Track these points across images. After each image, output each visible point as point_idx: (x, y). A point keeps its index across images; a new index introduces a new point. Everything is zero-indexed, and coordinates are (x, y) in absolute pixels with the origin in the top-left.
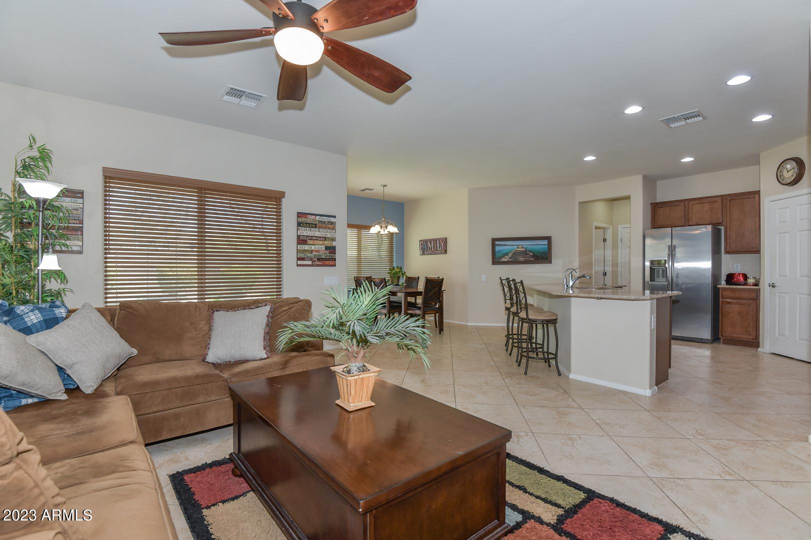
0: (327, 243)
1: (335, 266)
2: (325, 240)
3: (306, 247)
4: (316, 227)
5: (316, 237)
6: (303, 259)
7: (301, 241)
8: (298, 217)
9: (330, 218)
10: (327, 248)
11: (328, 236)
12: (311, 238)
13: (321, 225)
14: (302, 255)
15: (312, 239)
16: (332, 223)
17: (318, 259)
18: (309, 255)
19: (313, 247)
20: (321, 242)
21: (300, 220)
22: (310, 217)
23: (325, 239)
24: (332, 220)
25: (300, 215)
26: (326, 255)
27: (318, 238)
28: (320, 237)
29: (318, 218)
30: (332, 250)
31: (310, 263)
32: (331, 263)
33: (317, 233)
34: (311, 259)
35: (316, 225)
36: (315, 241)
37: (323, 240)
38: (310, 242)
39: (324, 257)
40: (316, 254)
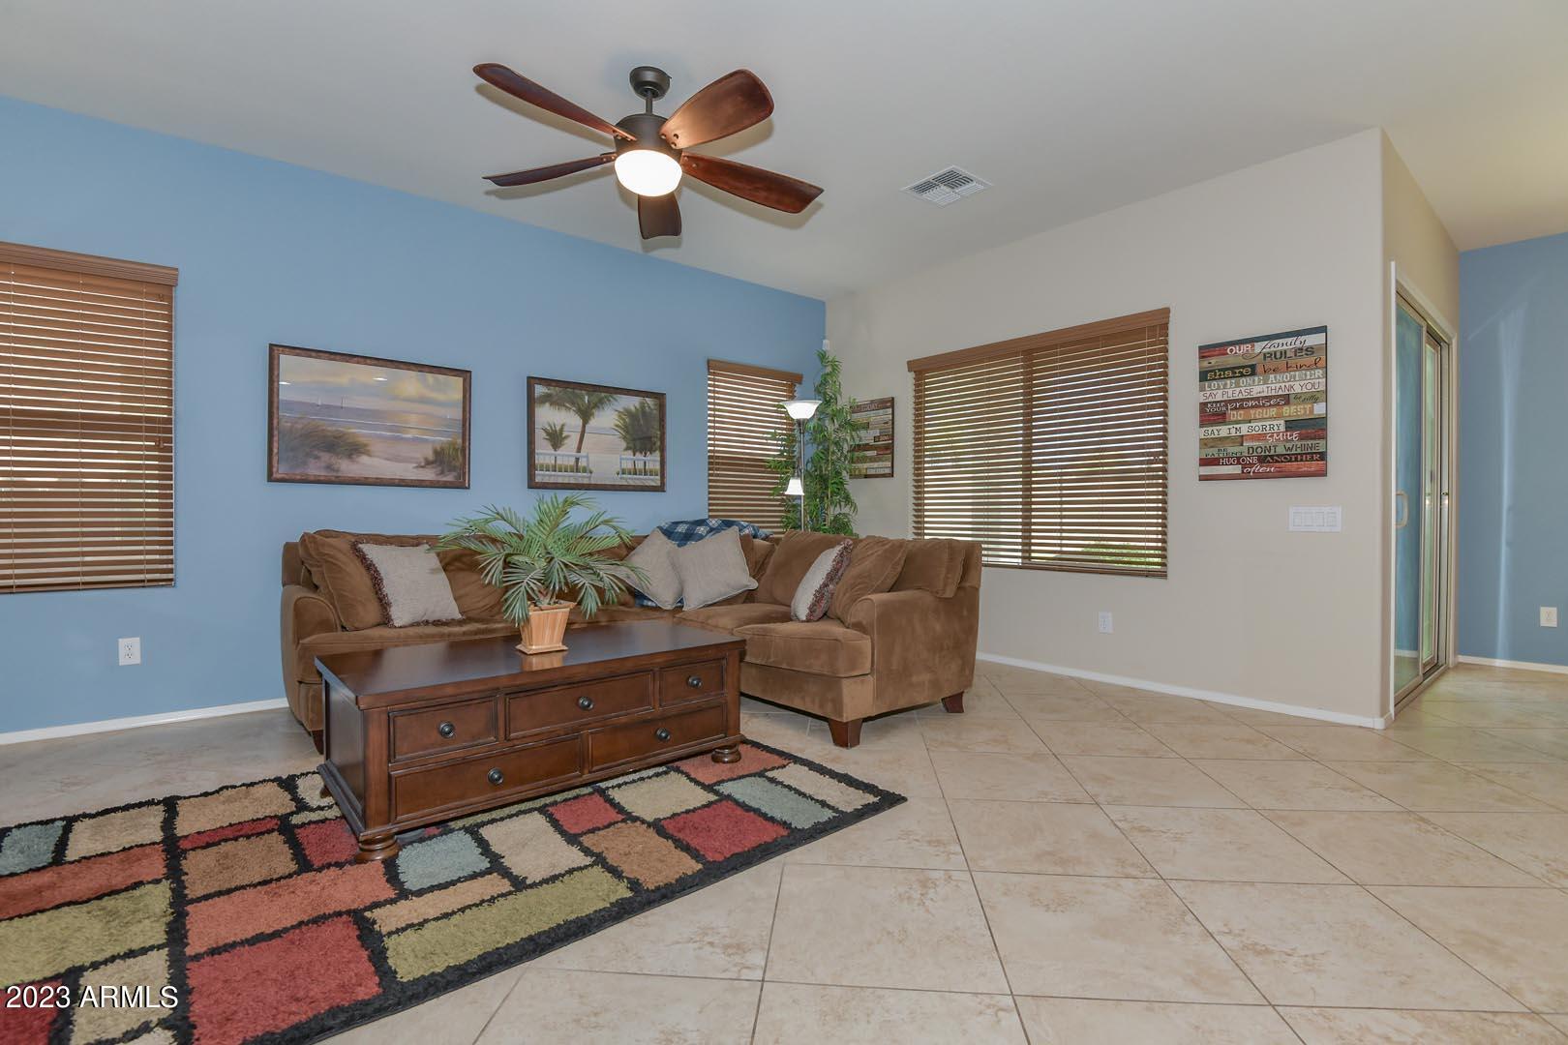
0: (1291, 411)
1: (1325, 475)
2: (1288, 403)
3: (1224, 431)
4: (1253, 374)
5: (1257, 399)
6: (1214, 462)
7: (1211, 415)
8: (1202, 357)
9: (1302, 338)
10: (1291, 425)
11: (1297, 389)
12: (1240, 404)
13: (1270, 364)
14: (1212, 452)
15: (1242, 407)
16: (1310, 350)
17: (1262, 460)
18: (1233, 450)
19: (1244, 429)
20: (1273, 411)
21: (1205, 364)
22: (1236, 349)
23: (1286, 399)
24: (1315, 340)
25: (1205, 352)
26: (1289, 445)
27: (1262, 402)
28: (1269, 398)
29: (1258, 347)
30: (1315, 428)
31: (1236, 469)
32: (1314, 466)
33: (1257, 388)
34: (1238, 460)
35: (1253, 367)
36: (1252, 411)
37: (1278, 404)
38: (1233, 415)
39: (1281, 450)
40: (1256, 444)
